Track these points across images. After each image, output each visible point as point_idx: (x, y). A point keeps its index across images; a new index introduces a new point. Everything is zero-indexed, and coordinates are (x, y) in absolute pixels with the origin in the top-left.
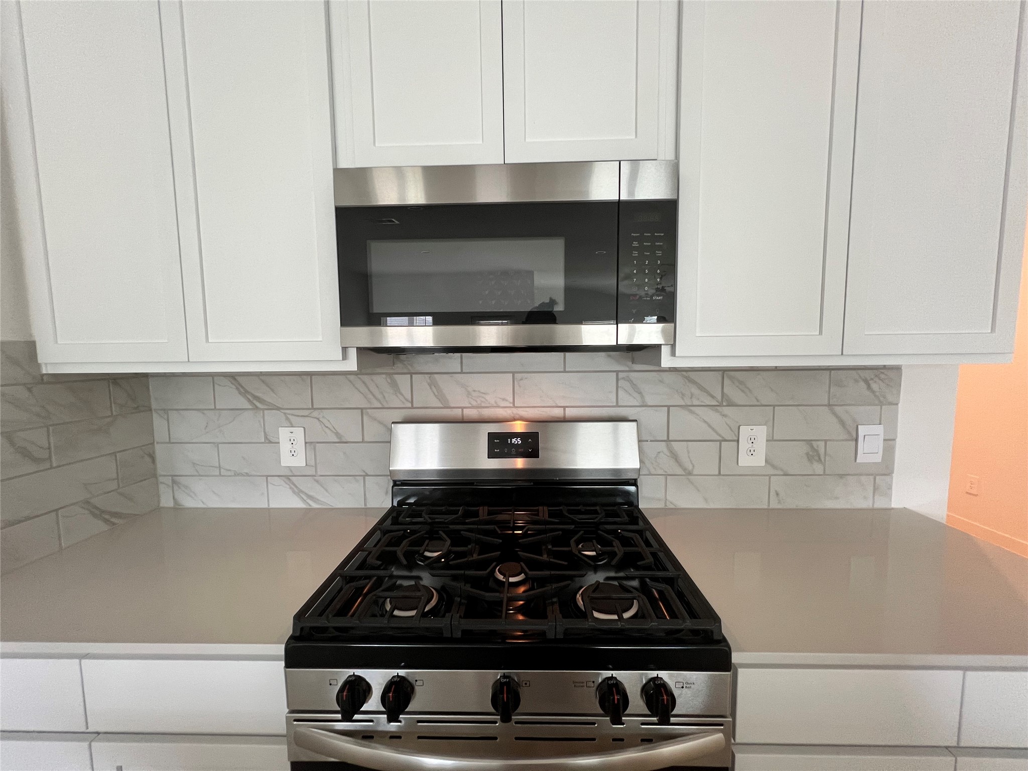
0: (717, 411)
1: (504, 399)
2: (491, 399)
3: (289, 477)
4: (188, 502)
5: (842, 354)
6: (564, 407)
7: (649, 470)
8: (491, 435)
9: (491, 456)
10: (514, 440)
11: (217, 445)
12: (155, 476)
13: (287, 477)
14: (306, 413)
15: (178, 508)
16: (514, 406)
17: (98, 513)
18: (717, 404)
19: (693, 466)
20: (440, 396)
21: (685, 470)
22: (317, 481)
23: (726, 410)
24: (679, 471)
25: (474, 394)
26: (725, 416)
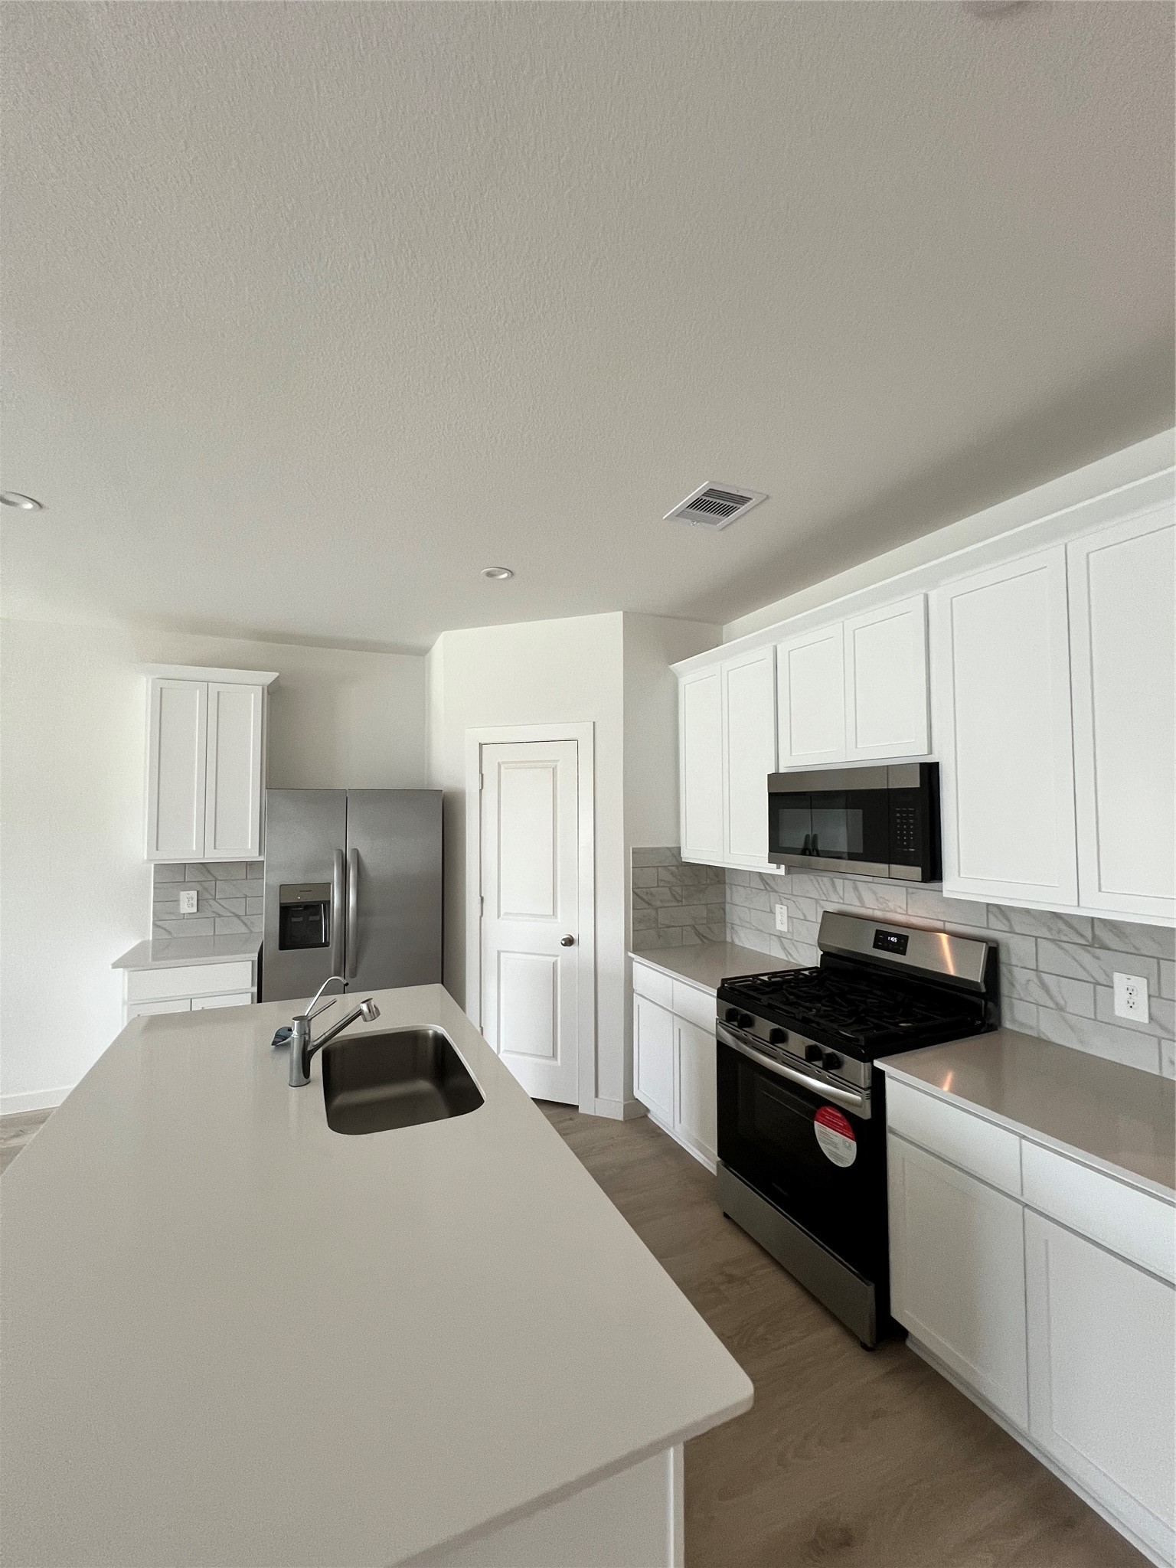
0: (1089, 952)
1: (900, 907)
2: (891, 905)
3: (780, 937)
4: (737, 942)
5: (1079, 905)
6: (944, 921)
7: (1019, 994)
8: (878, 932)
9: (876, 946)
10: (892, 939)
11: (749, 908)
12: (725, 922)
13: (779, 937)
14: (789, 896)
15: (733, 943)
16: (907, 914)
17: (699, 934)
18: (1087, 943)
19: (1065, 1002)
20: (860, 898)
21: (1057, 1004)
22: (793, 944)
23: (1099, 952)
24: (1051, 1005)
25: (881, 900)
26: (1098, 958)
